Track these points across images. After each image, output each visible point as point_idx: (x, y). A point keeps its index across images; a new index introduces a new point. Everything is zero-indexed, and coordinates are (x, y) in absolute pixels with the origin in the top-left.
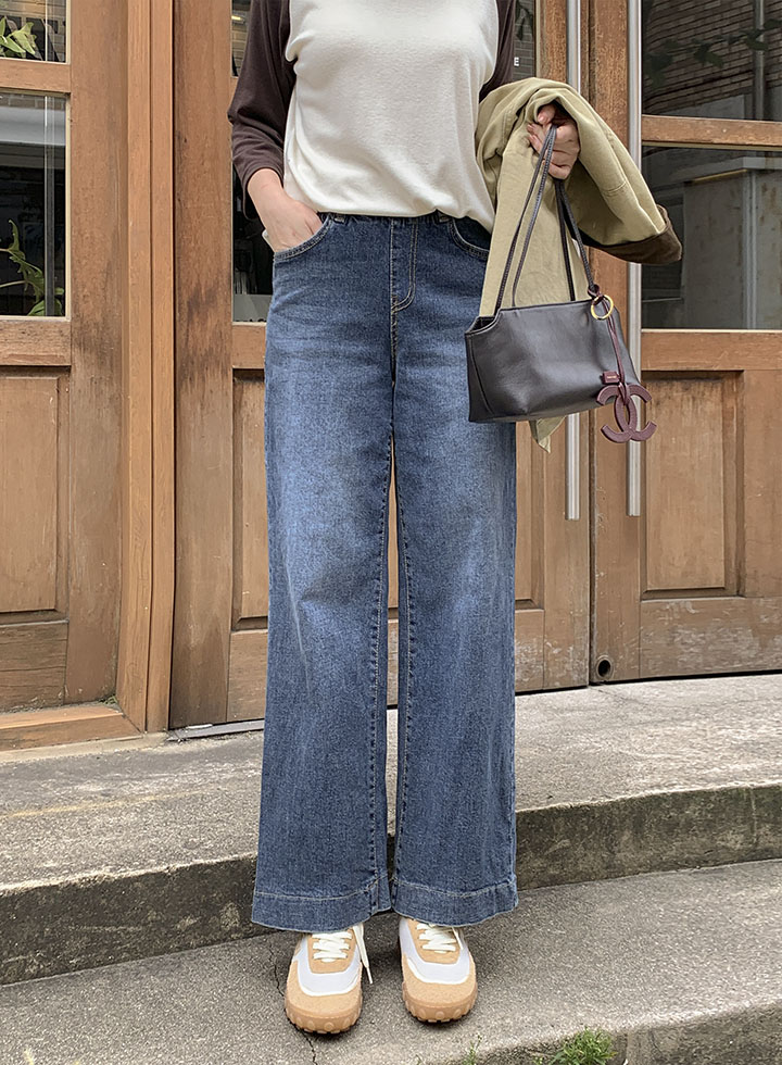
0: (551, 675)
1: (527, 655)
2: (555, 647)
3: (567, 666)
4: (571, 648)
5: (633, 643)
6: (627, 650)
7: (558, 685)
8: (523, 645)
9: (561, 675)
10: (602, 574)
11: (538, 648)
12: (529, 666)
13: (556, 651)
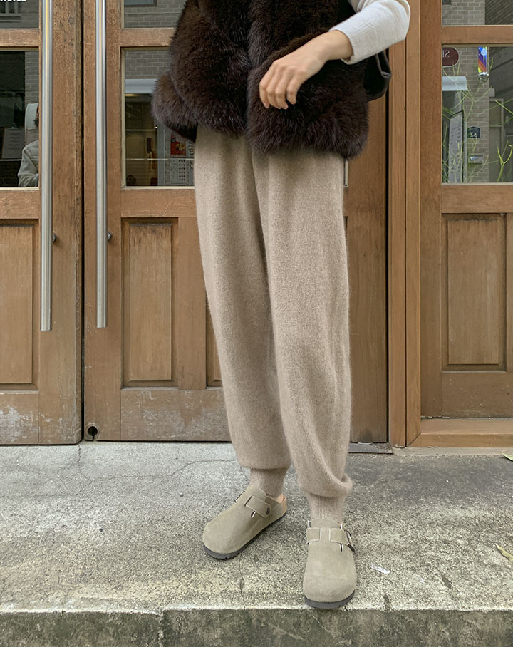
0: (45, 436)
1: (25, 421)
2: (47, 417)
3: (56, 430)
4: (61, 419)
5: (115, 417)
6: (110, 421)
7: (50, 442)
8: (22, 415)
9: (53, 436)
10: (90, 367)
11: (34, 418)
12: (27, 428)
13: (48, 420)
